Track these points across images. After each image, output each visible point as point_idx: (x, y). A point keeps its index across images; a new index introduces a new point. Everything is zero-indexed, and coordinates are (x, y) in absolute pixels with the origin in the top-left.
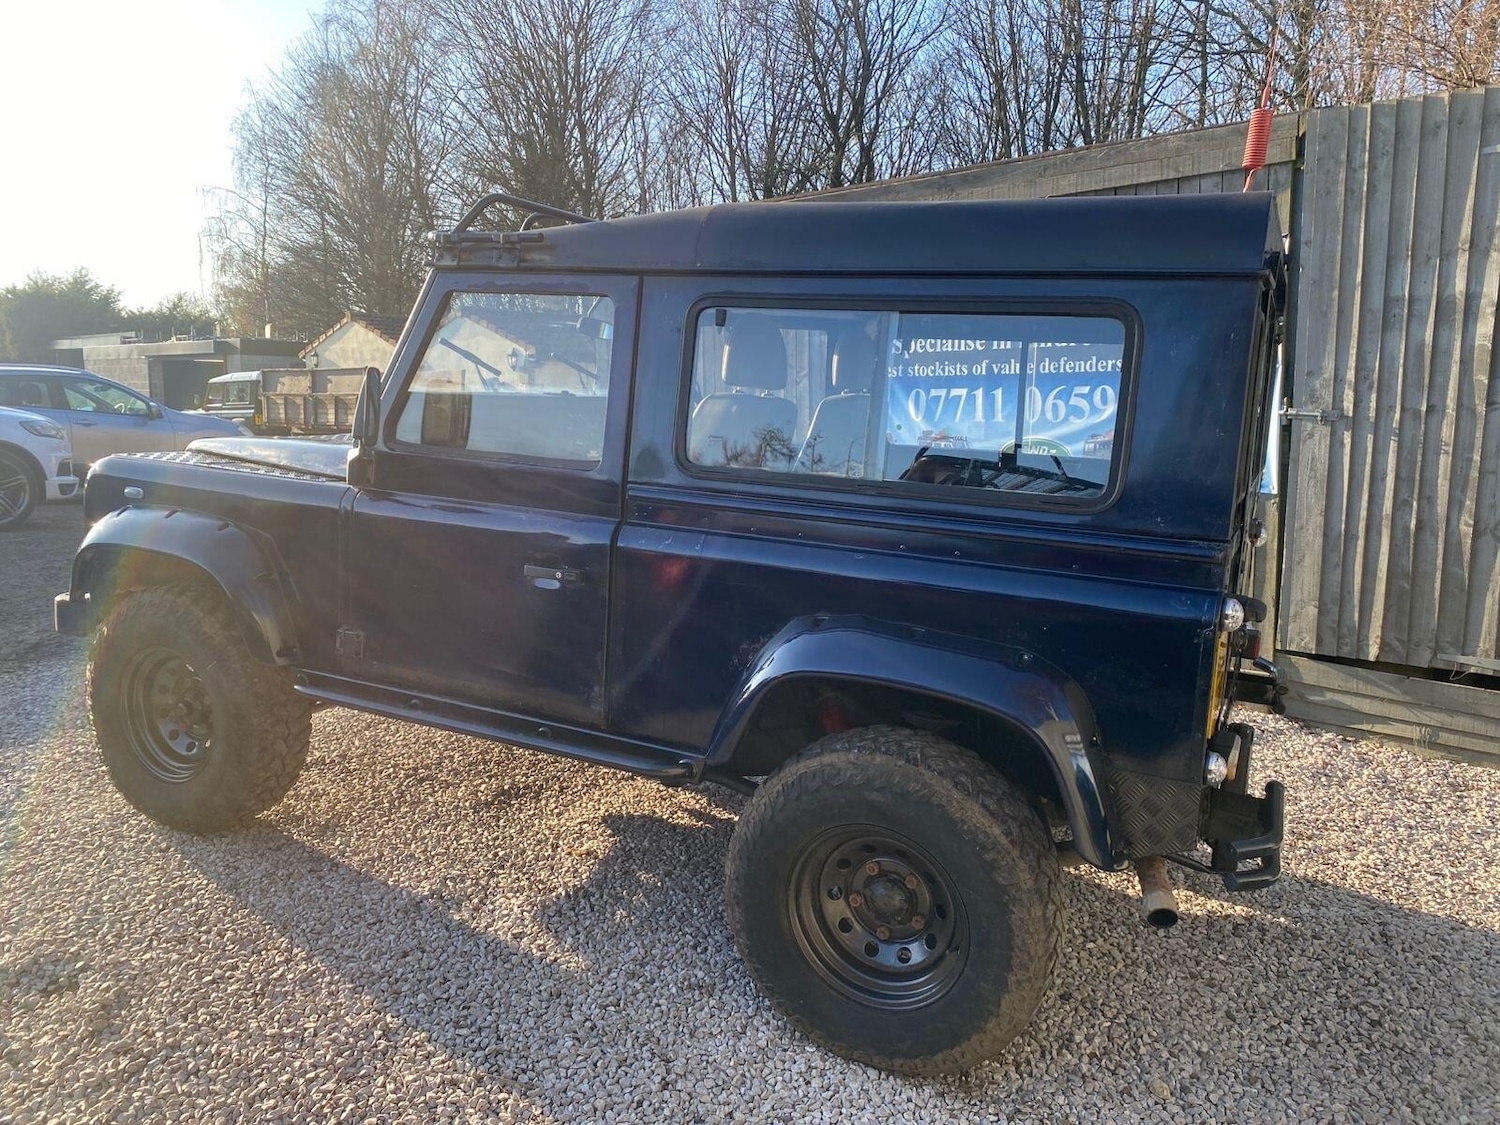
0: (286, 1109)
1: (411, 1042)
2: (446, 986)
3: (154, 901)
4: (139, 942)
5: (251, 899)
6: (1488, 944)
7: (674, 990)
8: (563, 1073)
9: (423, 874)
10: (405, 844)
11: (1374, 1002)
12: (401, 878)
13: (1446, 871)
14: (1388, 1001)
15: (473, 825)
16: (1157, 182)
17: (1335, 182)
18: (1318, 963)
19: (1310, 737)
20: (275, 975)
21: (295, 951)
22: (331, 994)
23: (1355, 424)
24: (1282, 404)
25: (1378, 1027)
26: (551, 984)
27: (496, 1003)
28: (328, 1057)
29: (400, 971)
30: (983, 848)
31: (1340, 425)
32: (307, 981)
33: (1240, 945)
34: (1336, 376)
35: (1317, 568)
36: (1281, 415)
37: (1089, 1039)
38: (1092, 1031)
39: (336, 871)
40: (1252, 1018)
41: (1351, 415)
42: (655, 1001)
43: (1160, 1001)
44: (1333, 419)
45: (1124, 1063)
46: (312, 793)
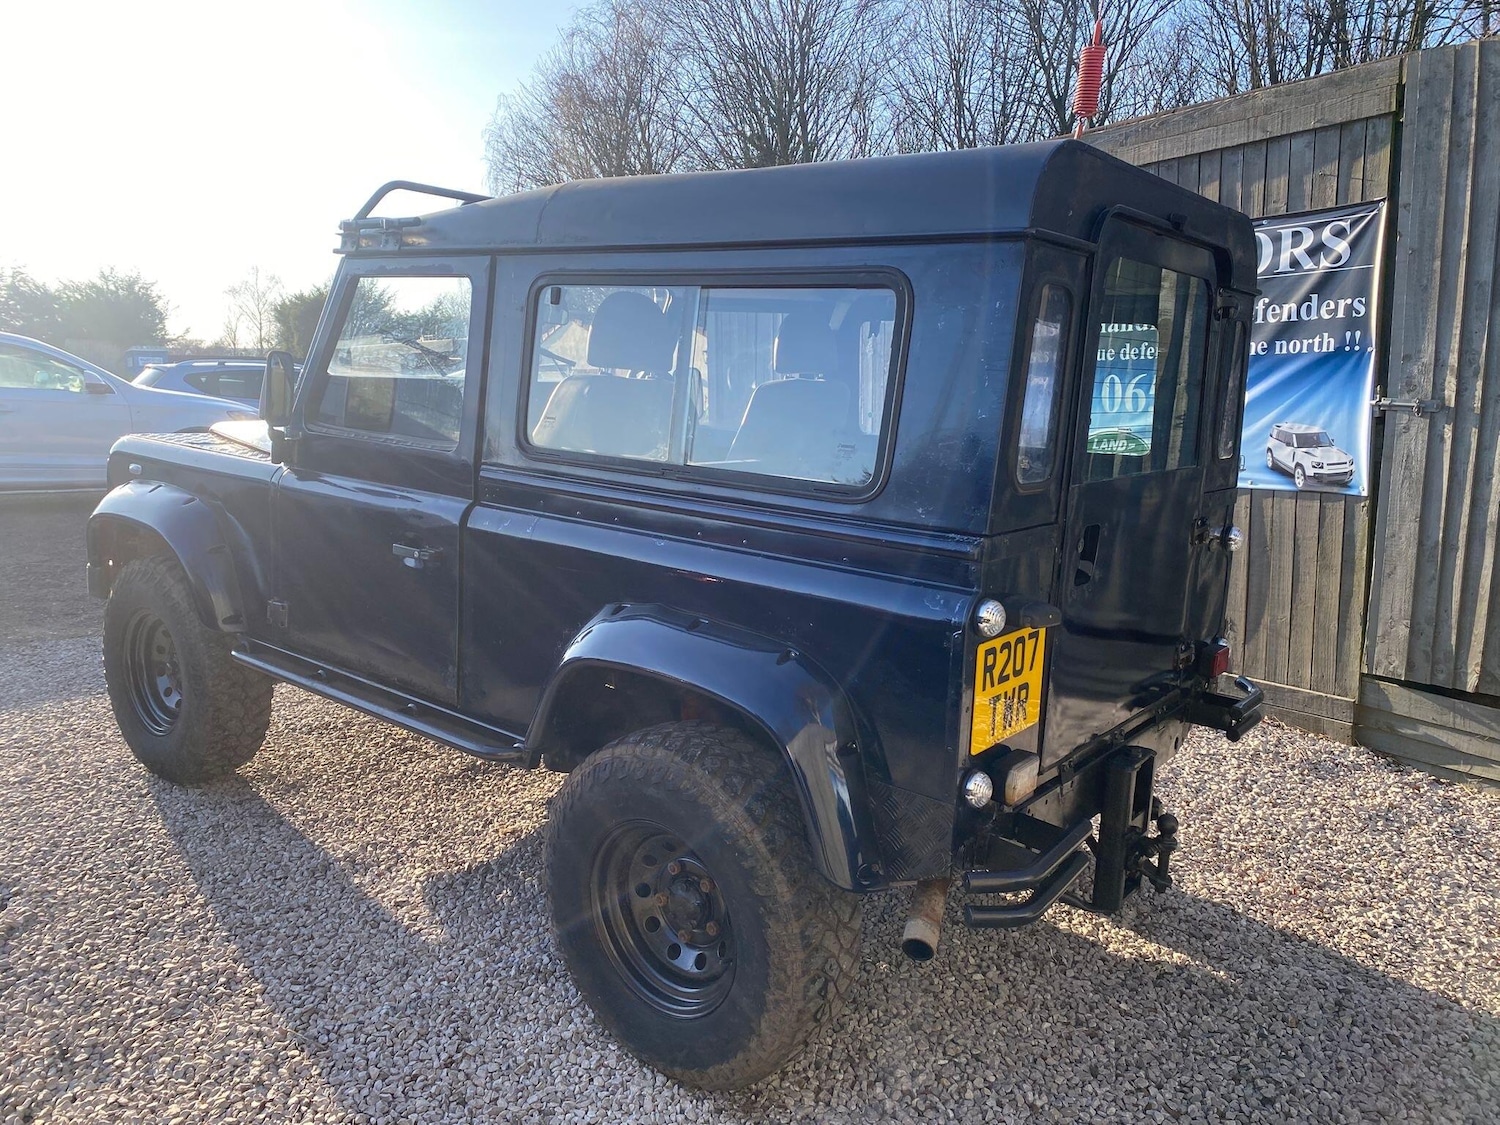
0: (103, 1038)
1: (247, 992)
2: (306, 944)
3: (107, 840)
4: (75, 874)
5: (189, 846)
6: (1470, 1029)
7: (513, 973)
8: (363, 1038)
9: (351, 837)
10: (353, 809)
11: (1277, 1076)
12: (331, 838)
13: (1475, 941)
14: (1299, 1078)
15: (425, 796)
16: (1244, 145)
17: (1438, 135)
18: (1236, 1026)
19: (1392, 776)
20: (165, 917)
21: (199, 896)
22: (203, 939)
23: (1457, 416)
24: (1374, 393)
25: (1269, 1106)
26: (403, 953)
27: (342, 965)
28: (166, 996)
29: (278, 925)
30: (742, 853)
31: (1440, 418)
32: (189, 926)
33: (1152, 995)
34: (1437, 360)
35: (1409, 582)
36: (1373, 406)
37: (913, 1075)
38: (921, 1067)
39: (278, 828)
40: (1117, 1076)
41: (1452, 405)
42: (489, 981)
43: (1022, 1045)
44: (1431, 410)
45: (940, 1105)
46: (299, 754)
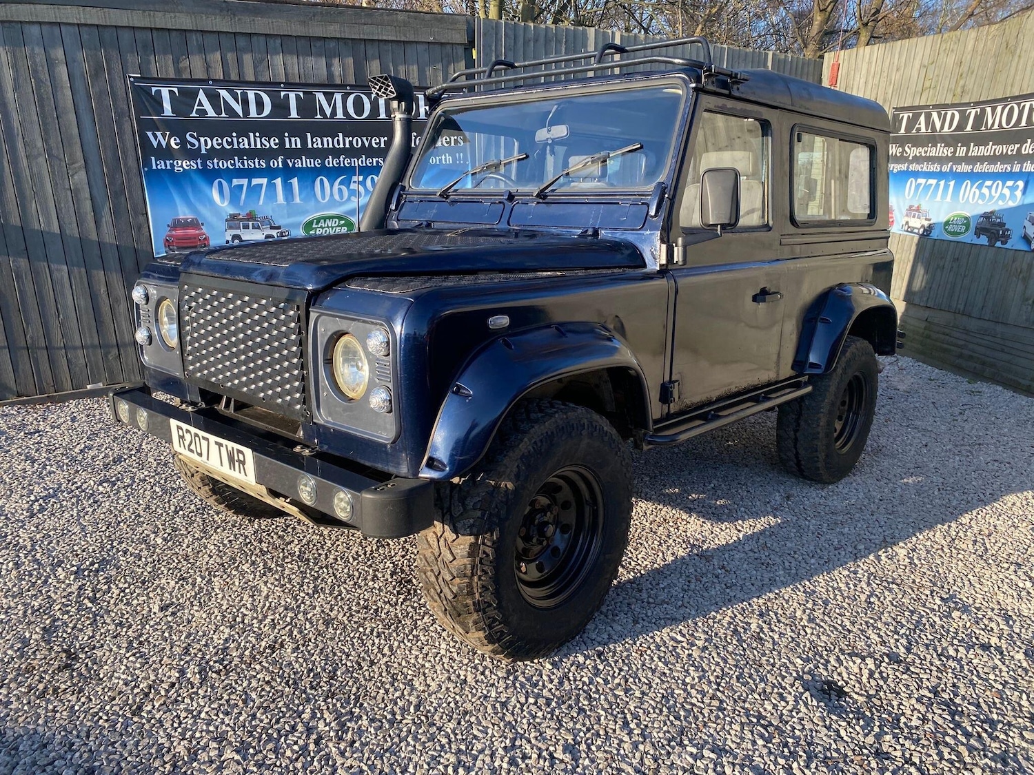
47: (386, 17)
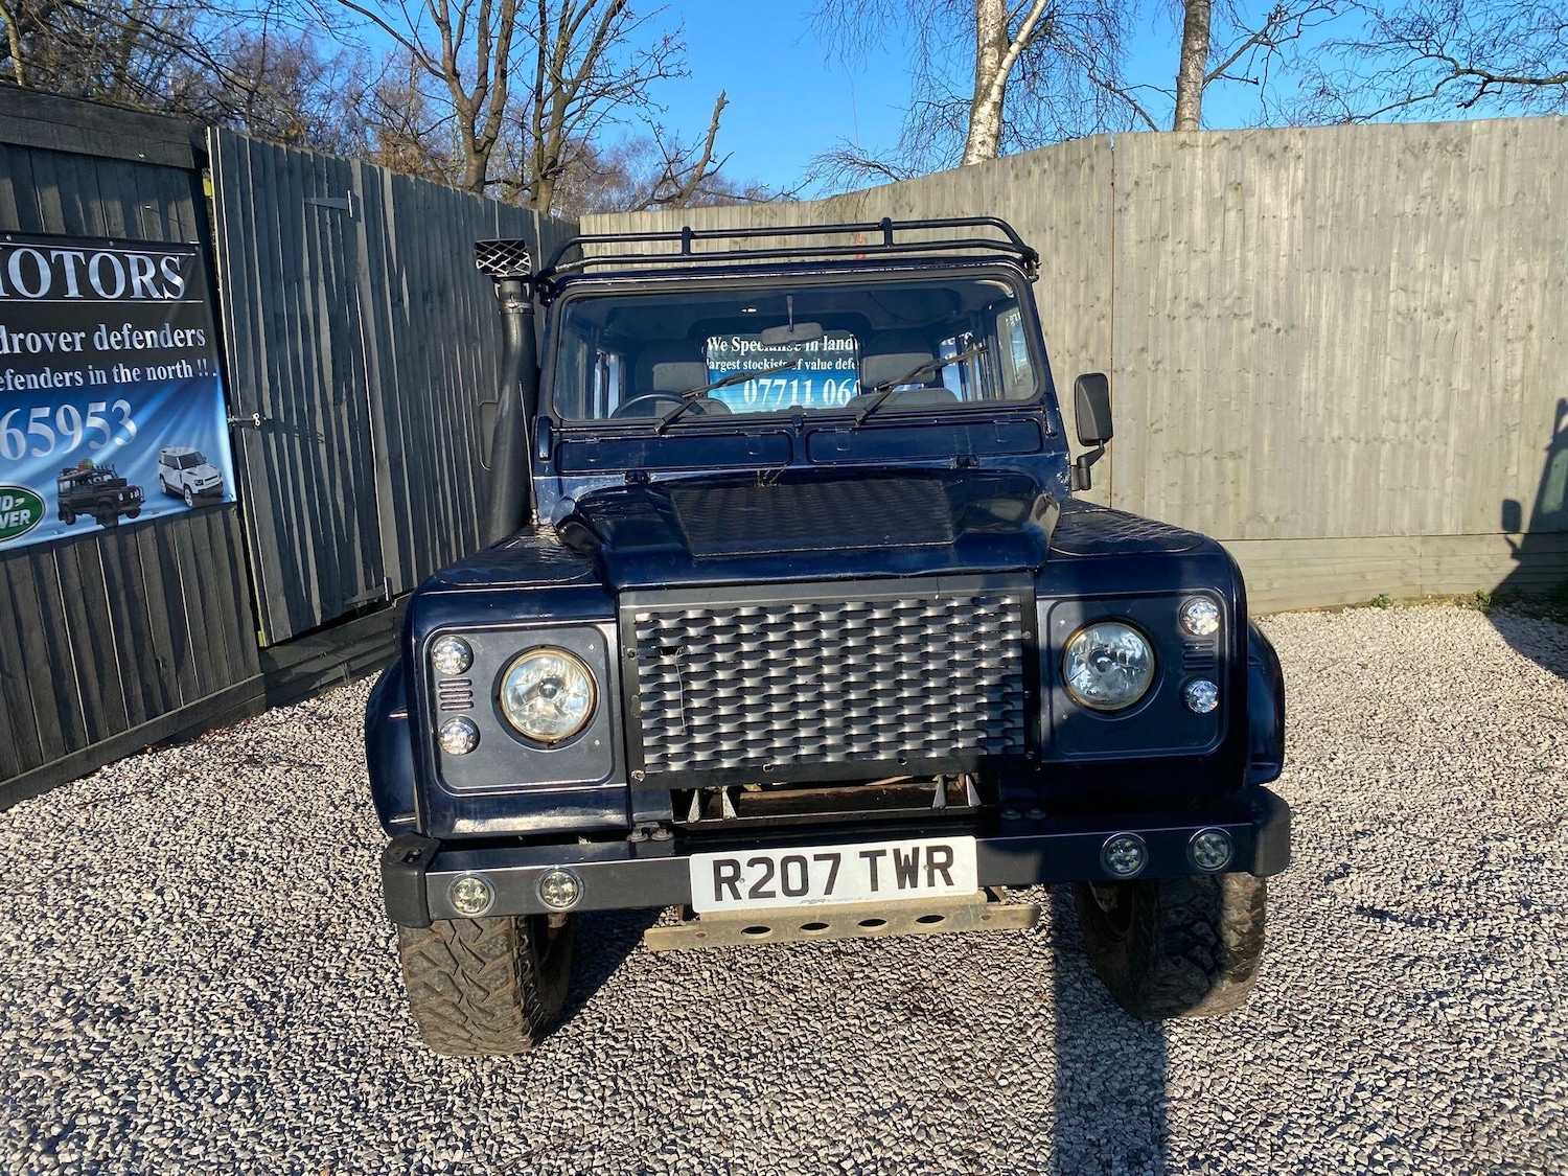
31: (266, 428)
47: (63, 110)
